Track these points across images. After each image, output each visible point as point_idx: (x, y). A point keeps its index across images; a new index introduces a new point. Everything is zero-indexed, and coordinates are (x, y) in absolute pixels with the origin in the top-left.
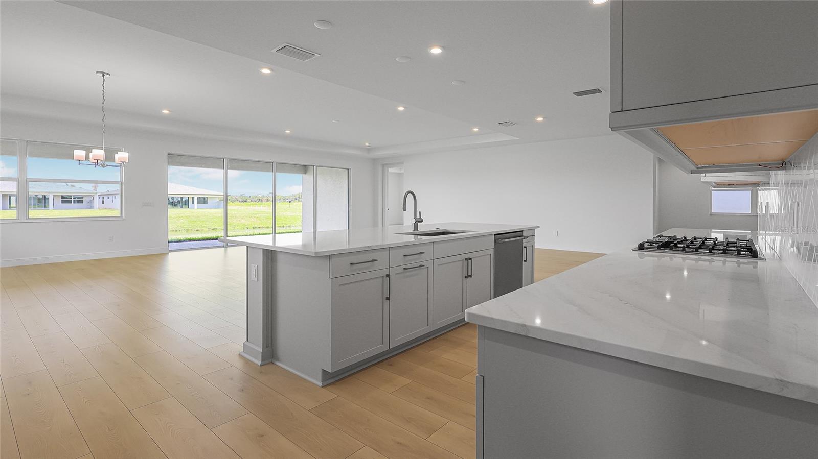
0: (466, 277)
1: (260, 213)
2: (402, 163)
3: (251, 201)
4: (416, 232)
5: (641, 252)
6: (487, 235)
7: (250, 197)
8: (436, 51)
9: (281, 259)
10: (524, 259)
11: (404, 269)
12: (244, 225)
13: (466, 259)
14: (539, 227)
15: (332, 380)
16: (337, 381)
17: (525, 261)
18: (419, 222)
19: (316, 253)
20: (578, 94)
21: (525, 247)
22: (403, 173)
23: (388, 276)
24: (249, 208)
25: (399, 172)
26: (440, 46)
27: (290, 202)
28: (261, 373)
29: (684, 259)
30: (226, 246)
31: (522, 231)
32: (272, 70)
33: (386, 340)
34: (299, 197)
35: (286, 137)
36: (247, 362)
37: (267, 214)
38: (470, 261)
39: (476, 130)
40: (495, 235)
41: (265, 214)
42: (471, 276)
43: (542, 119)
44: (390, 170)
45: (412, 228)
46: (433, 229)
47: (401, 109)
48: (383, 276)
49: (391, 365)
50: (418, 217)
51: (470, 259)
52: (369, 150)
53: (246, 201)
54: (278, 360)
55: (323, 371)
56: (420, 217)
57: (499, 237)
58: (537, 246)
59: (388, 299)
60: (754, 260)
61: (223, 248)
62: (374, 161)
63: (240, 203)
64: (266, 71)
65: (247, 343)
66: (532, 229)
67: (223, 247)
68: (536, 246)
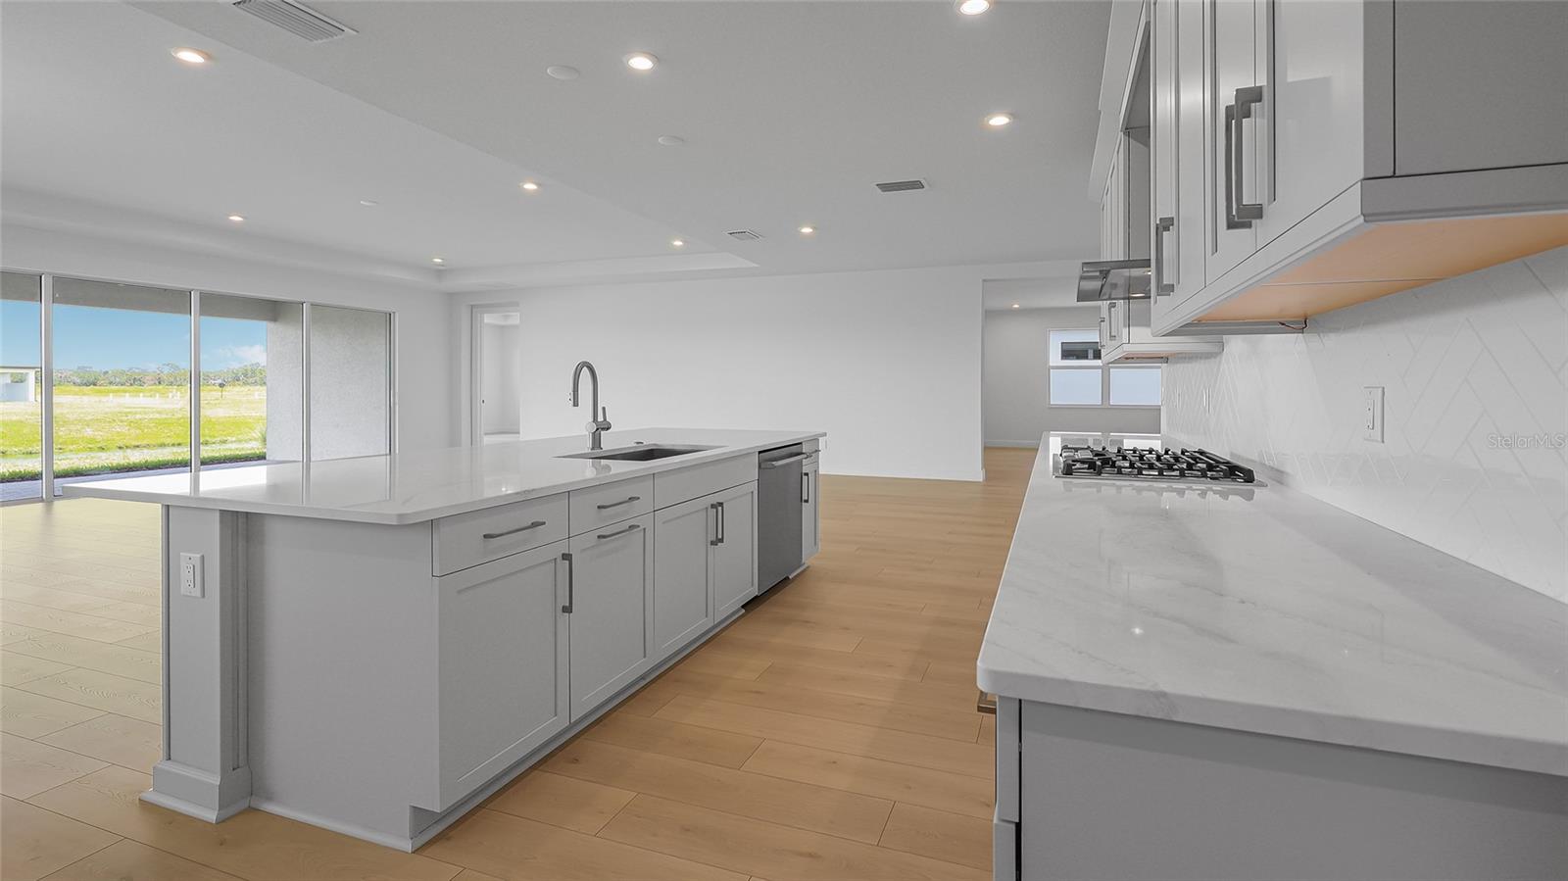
0: (712, 543)
1: (136, 413)
2: (517, 304)
3: (111, 383)
4: (597, 451)
5: (1068, 480)
6: (747, 454)
7: (106, 373)
8: (641, 63)
9: (275, 533)
10: (805, 497)
11: (599, 537)
12: (93, 440)
13: (713, 506)
14: (825, 434)
15: (439, 828)
16: (451, 827)
17: (807, 501)
18: (603, 429)
19: (400, 516)
20: (886, 187)
21: (807, 474)
22: (516, 327)
23: (567, 557)
24: (104, 399)
25: (502, 323)
26: (649, 54)
27: (221, 385)
28: (221, 844)
29: (1139, 490)
30: (53, 497)
31: (801, 443)
32: (208, 56)
33: (563, 704)
34: (246, 375)
35: (233, 232)
36: (169, 819)
37: (159, 413)
38: (720, 508)
39: (678, 243)
40: (760, 452)
41: (153, 412)
42: (722, 540)
43: (811, 230)
44: (488, 319)
45: (589, 444)
46: (629, 444)
47: (530, 186)
48: (555, 559)
49: (576, 761)
50: (600, 419)
51: (721, 504)
52: (440, 273)
53: (95, 385)
54: (270, 798)
55: (415, 809)
56: (605, 419)
57: (768, 456)
58: (824, 469)
59: (567, 609)
60: (1248, 487)
61: (40, 505)
62: (452, 298)
63: (77, 389)
64: (190, 57)
65: (168, 766)
66: (815, 440)
67: (41, 500)
68: (822, 471)
